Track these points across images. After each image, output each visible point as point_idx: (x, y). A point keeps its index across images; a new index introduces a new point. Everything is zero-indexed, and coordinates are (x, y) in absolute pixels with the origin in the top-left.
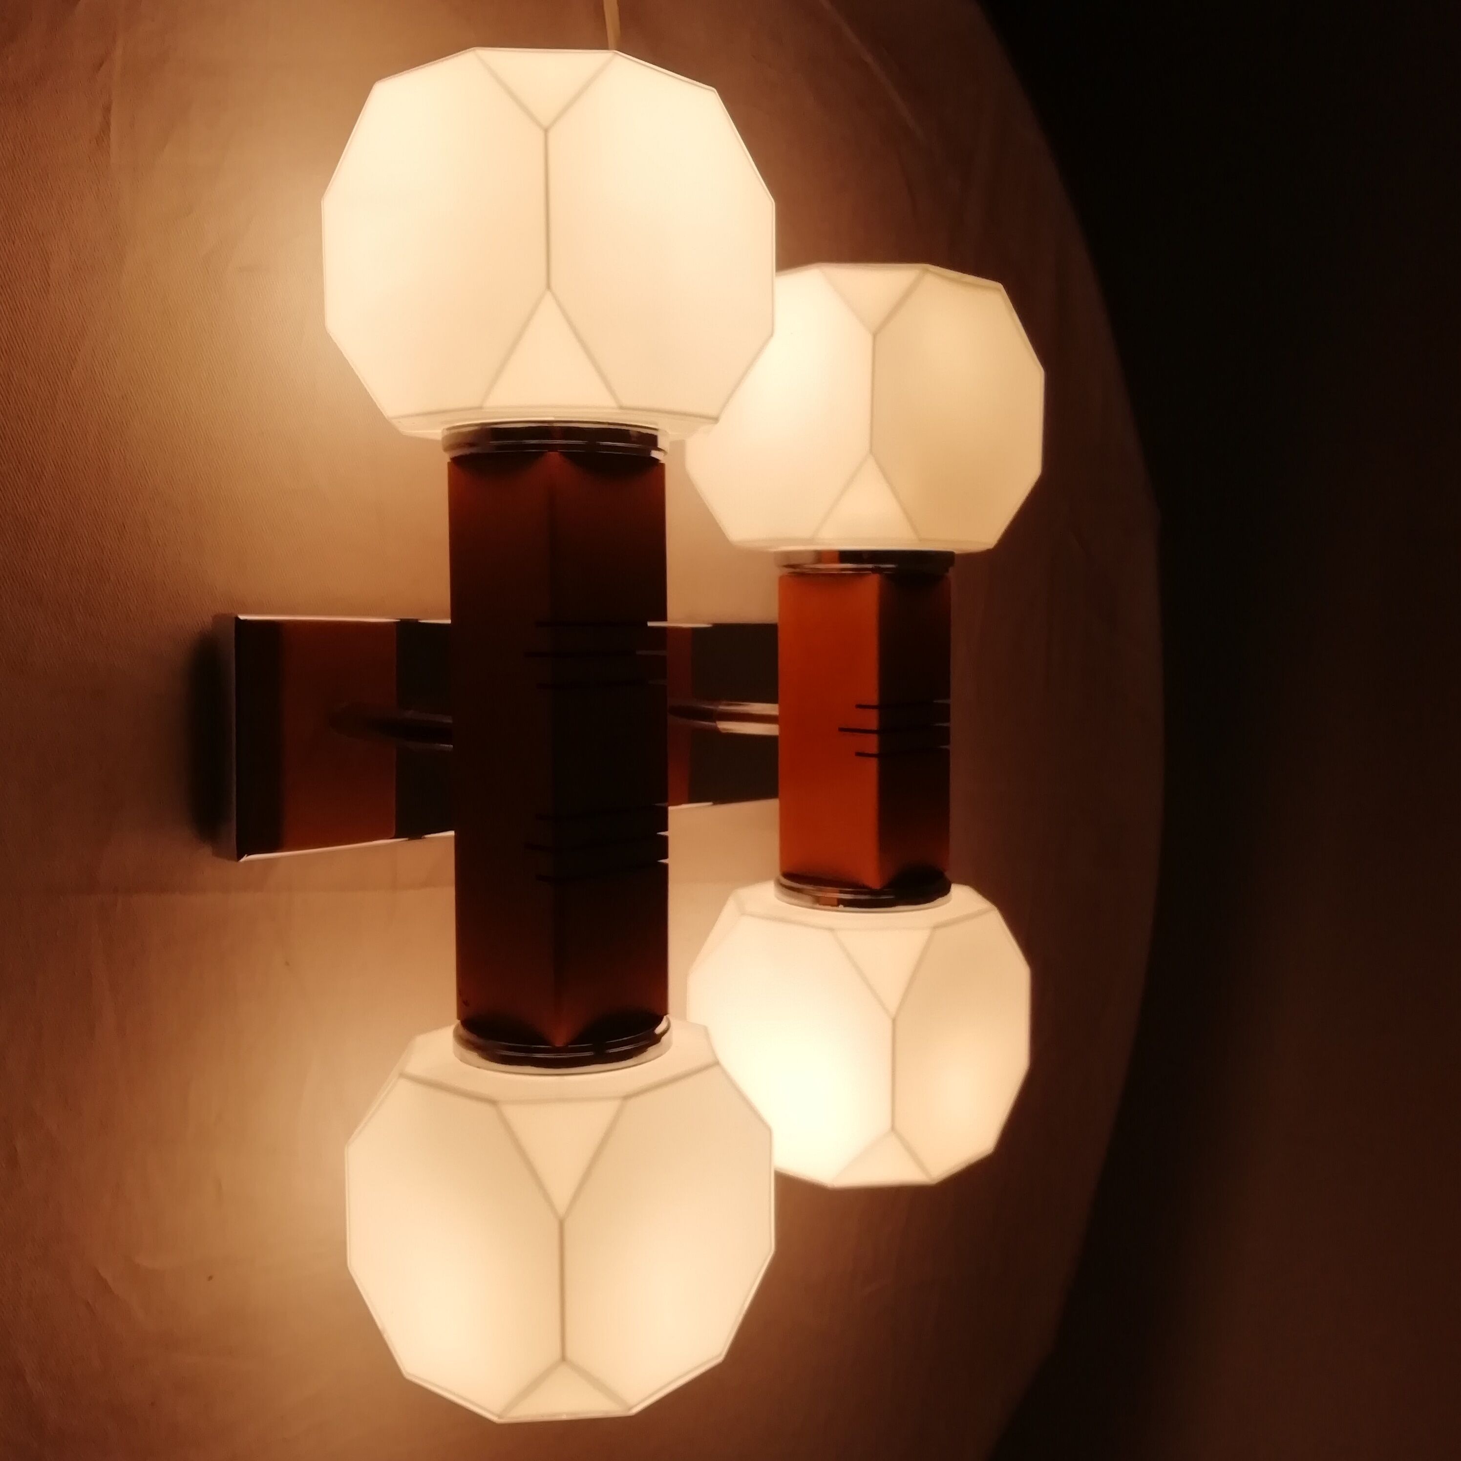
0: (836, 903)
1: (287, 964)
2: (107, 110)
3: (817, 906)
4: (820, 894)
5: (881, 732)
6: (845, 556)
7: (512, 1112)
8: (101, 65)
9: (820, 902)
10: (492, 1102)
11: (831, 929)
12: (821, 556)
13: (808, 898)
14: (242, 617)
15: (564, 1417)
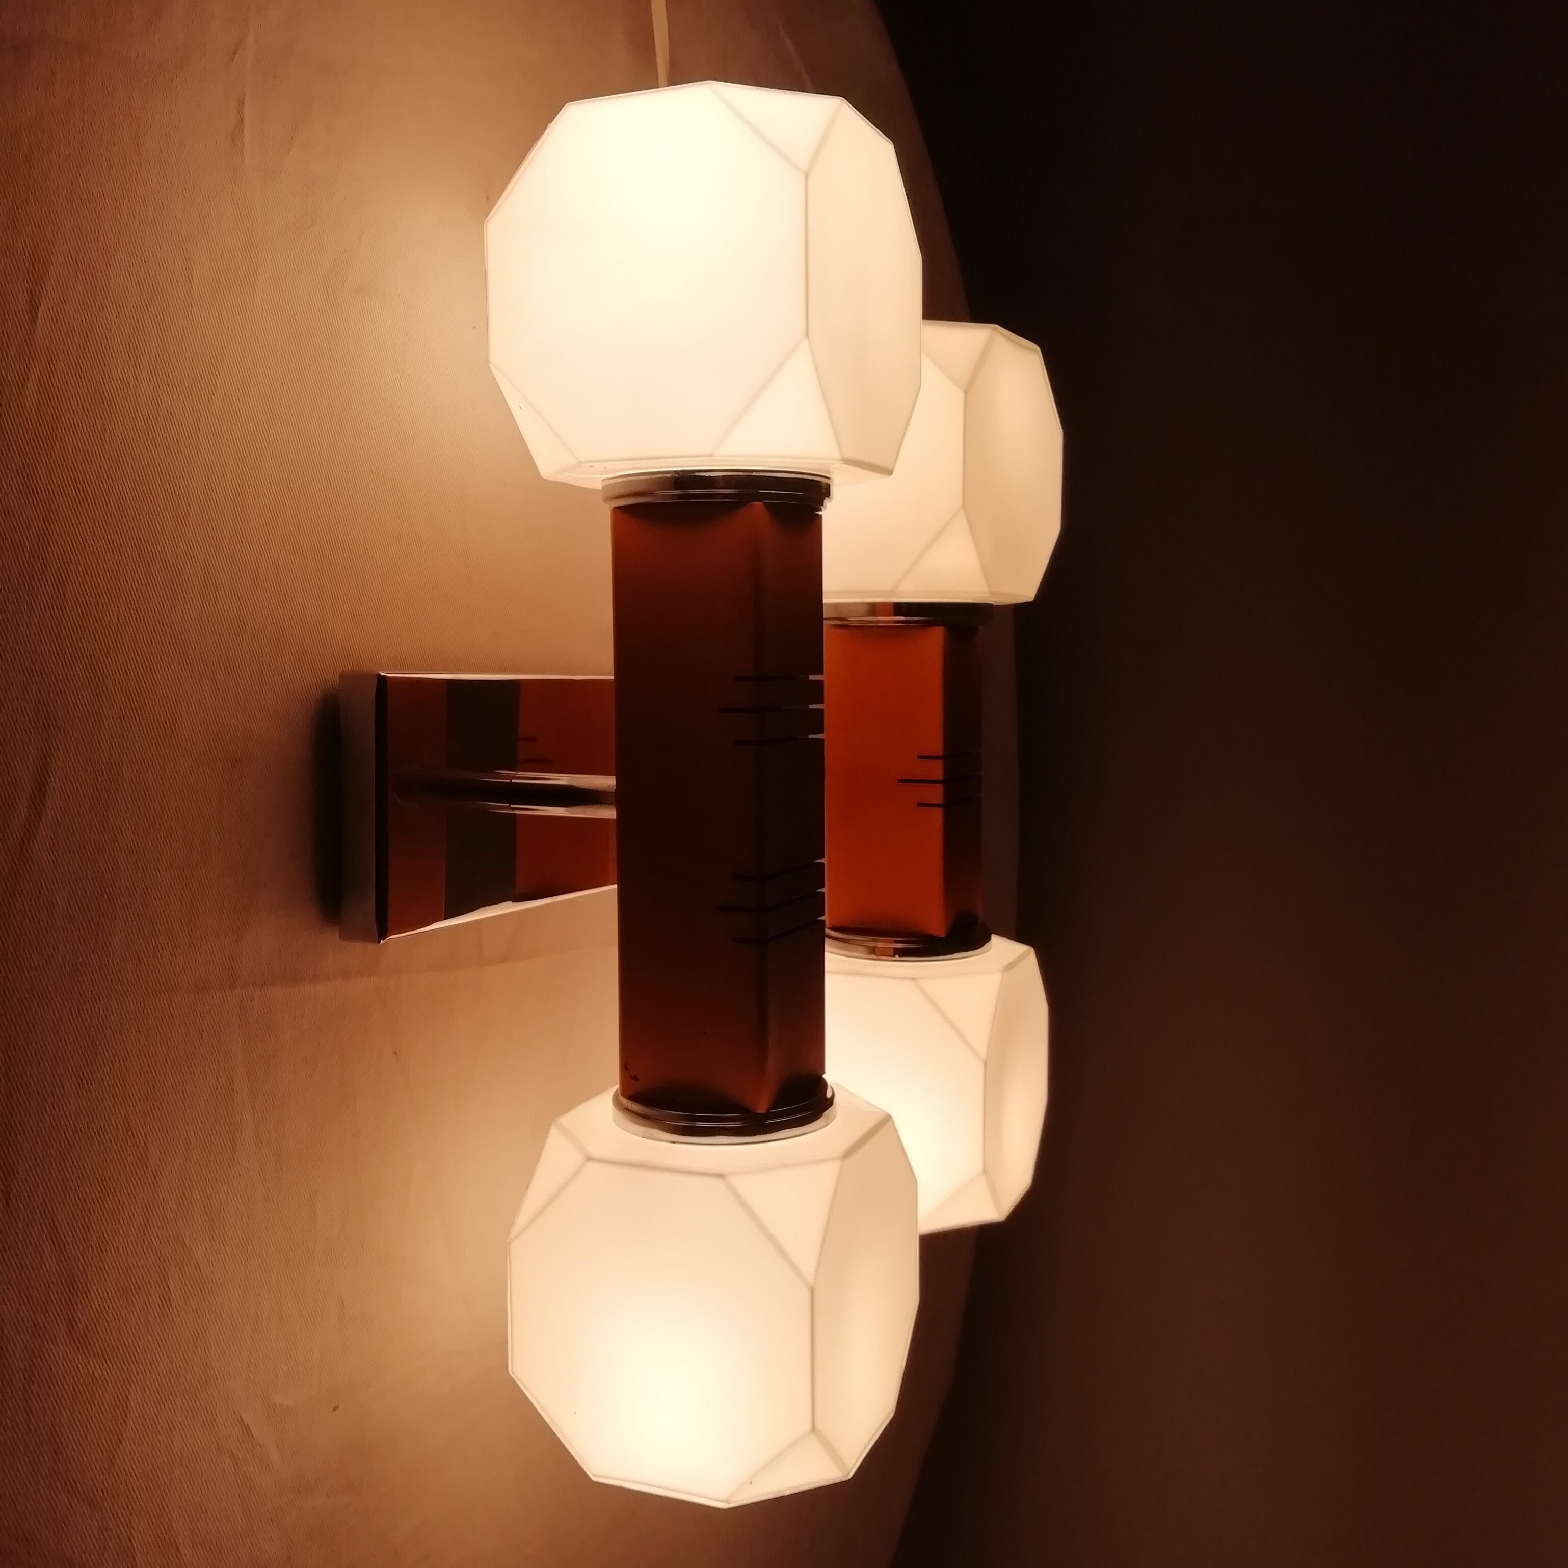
0: (892, 952)
1: (396, 1053)
2: (241, 103)
3: (873, 956)
4: (872, 944)
5: (946, 781)
6: (899, 608)
7: (740, 1183)
8: (235, 52)
9: (874, 953)
10: (720, 1176)
11: (913, 979)
12: (874, 609)
13: (862, 949)
14: (382, 674)
15: (787, 1493)
